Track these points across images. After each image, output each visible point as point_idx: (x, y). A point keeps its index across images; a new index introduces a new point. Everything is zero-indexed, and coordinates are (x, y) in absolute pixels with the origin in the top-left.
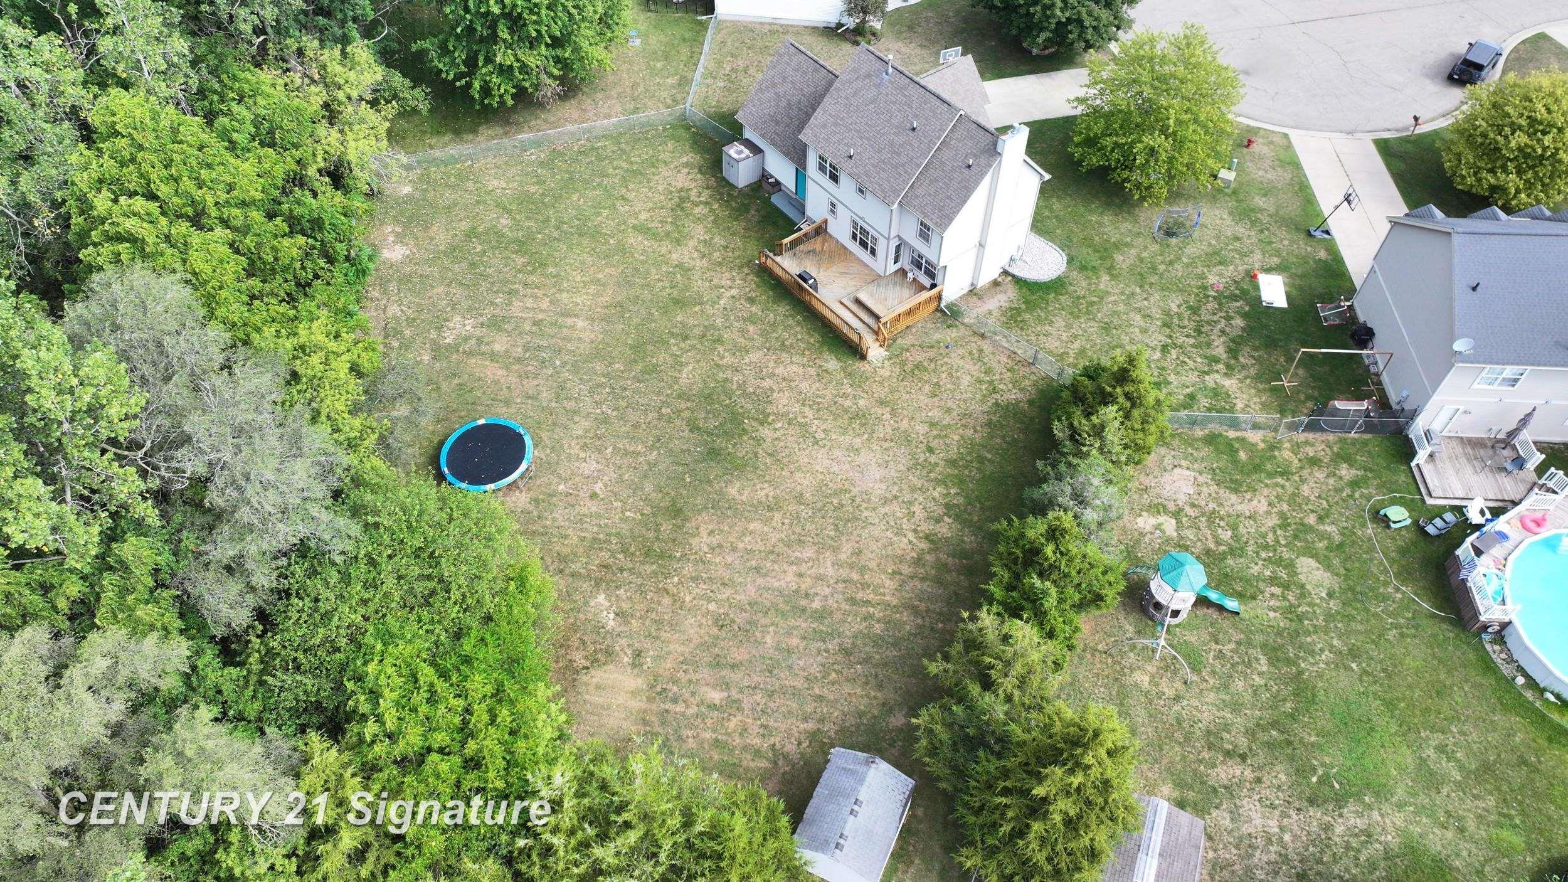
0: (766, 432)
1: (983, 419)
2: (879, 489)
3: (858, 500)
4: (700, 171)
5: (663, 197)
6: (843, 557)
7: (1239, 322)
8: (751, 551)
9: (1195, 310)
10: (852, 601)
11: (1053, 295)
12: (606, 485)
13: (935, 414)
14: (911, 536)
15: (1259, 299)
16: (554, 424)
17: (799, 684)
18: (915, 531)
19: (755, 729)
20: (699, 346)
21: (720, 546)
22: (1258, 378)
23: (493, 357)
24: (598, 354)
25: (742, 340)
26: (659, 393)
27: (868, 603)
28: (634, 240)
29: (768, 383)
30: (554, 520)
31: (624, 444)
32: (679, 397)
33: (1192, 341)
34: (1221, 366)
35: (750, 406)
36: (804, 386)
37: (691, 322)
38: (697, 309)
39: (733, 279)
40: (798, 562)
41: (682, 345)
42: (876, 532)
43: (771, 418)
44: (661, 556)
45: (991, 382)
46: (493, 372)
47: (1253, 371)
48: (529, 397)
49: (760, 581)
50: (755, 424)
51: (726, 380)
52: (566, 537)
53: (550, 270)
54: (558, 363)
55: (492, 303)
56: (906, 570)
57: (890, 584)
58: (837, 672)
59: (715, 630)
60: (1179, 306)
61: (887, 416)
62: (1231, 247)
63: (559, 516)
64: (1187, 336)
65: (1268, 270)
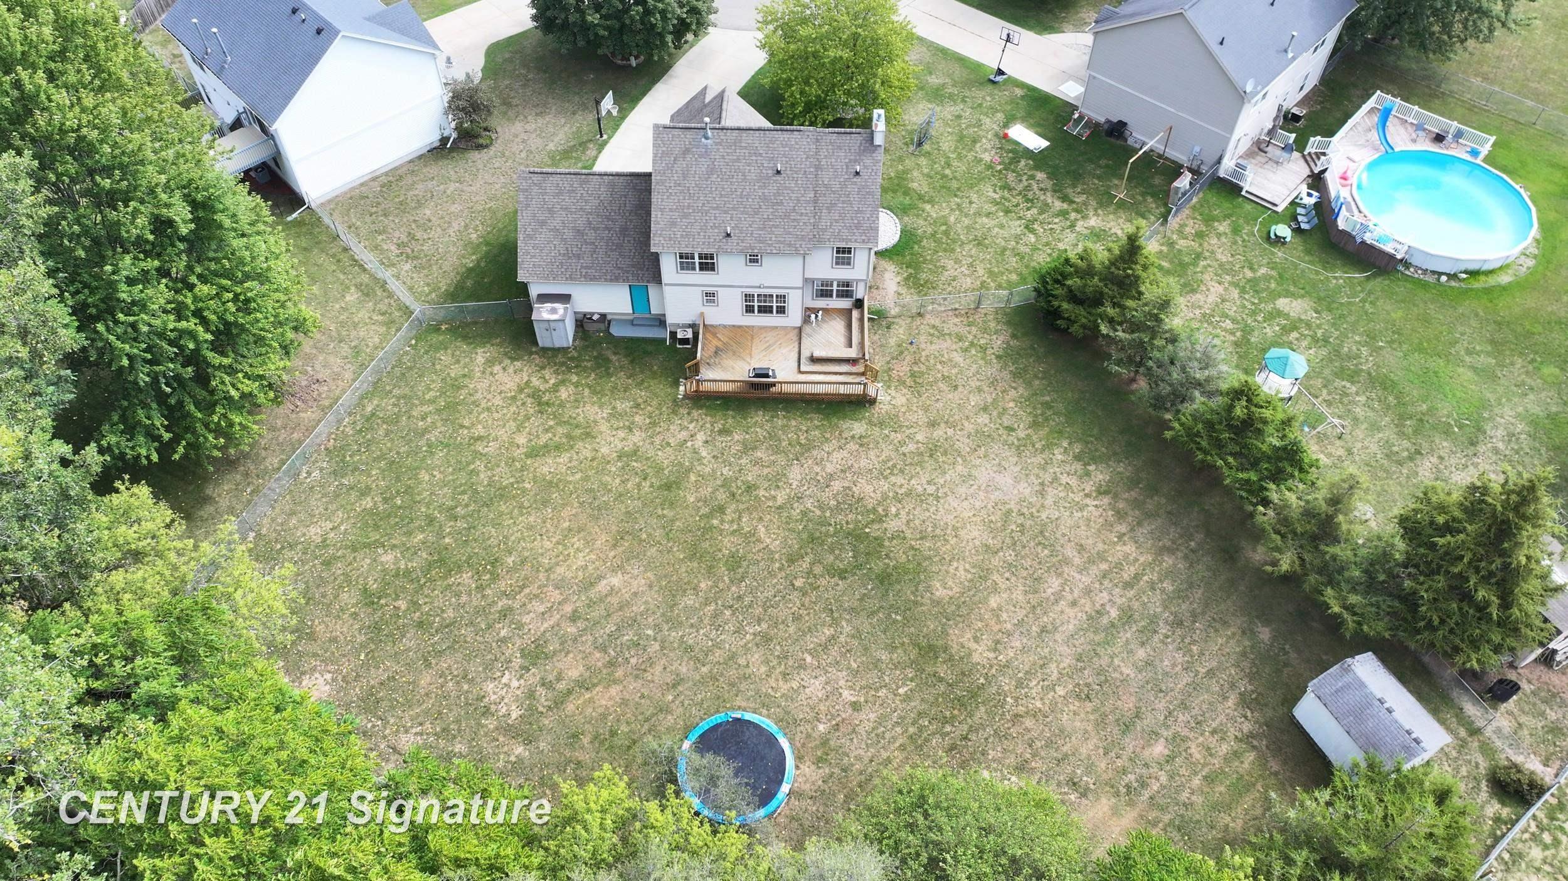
0: (893, 525)
1: (1006, 374)
2: (1025, 490)
3: (1025, 510)
4: (513, 359)
5: (513, 409)
6: (1077, 561)
7: (1040, 176)
8: (1021, 623)
9: (1006, 187)
10: (1128, 585)
11: (916, 247)
12: (851, 688)
13: (974, 400)
14: (1088, 501)
15: (1027, 150)
16: (733, 685)
17: (1186, 679)
18: (1087, 496)
19: (1213, 741)
20: (741, 507)
21: (997, 642)
22: (1101, 205)
23: (583, 685)
24: (673, 591)
25: (766, 471)
26: (772, 574)
27: (1137, 577)
28: (547, 466)
29: (837, 485)
30: (859, 758)
31: (811, 641)
32: (791, 560)
33: (1035, 211)
34: (1073, 215)
35: (851, 517)
36: (863, 463)
37: (706, 491)
38: (693, 478)
39: (683, 428)
40: (1058, 597)
41: (728, 518)
42: (1069, 522)
43: (880, 510)
44: (974, 695)
45: (972, 344)
46: (605, 698)
47: (1094, 203)
48: (674, 686)
49: (1058, 637)
50: (876, 526)
51: (804, 513)
52: (888, 761)
53: (510, 560)
54: (650, 632)
55: (504, 640)
56: (1123, 528)
57: (1130, 548)
58: (1194, 642)
59: (1089, 706)
60: (995, 191)
61: (950, 432)
62: (963, 126)
63: (858, 751)
64: (1028, 209)
65: (1006, 125)
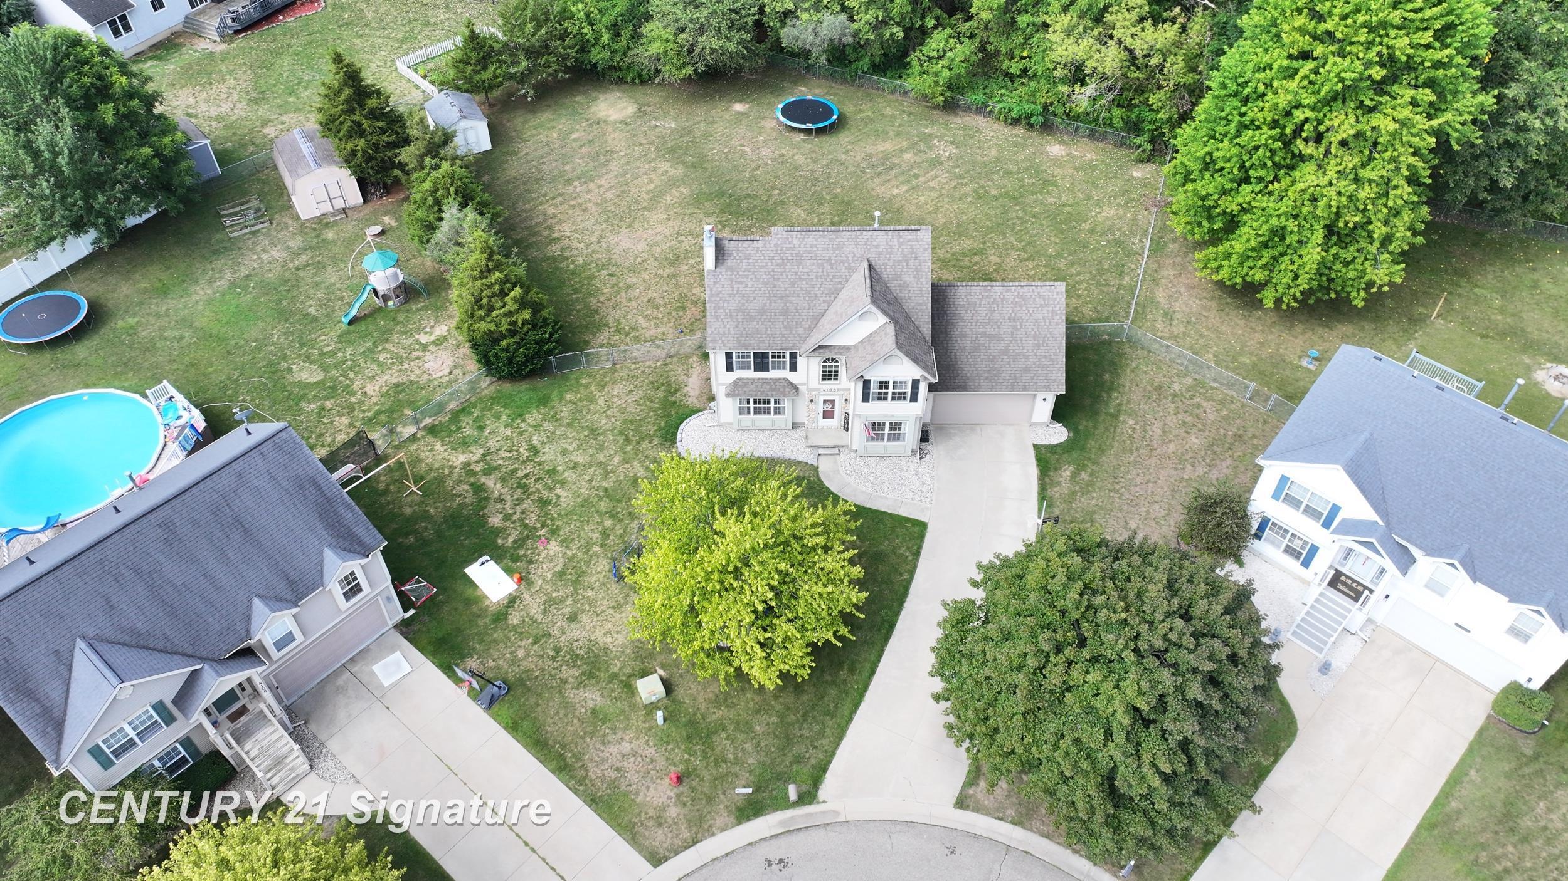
15: (498, 559)
23: (901, 151)
24: (857, 188)
26: (794, 196)
35: (741, 223)
47: (449, 483)
49: (615, 173)
50: (724, 219)
56: (551, 221)
58: (532, 173)
59: (607, 149)
60: (558, 497)
64: (526, 476)
65: (512, 600)
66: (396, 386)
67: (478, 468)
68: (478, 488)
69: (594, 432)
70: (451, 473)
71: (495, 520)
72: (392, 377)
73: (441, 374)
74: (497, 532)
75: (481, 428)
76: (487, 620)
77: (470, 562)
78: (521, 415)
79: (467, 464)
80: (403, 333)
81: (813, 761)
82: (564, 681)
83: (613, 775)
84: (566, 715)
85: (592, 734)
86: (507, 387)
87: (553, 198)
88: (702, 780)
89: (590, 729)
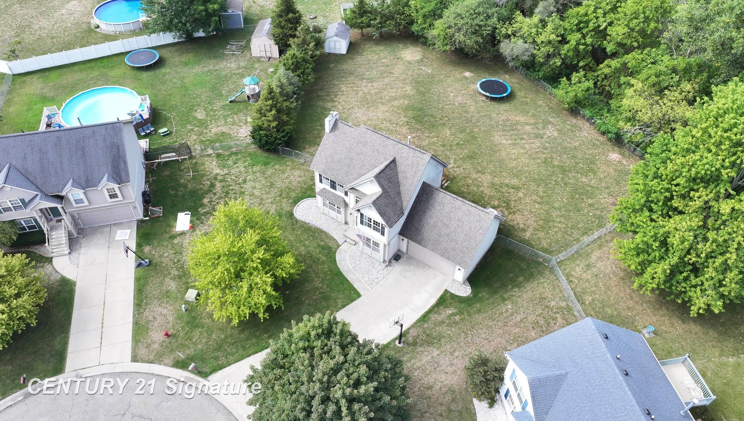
3: (362, 106)
6: (361, 92)
8: (391, 89)
15: (192, 216)
22: (203, 176)
54: (500, 127)
65: (183, 233)
66: (223, 133)
67: (219, 178)
68: (212, 185)
69: (272, 185)
70: (209, 175)
71: (206, 201)
72: (225, 129)
73: (242, 136)
74: (203, 205)
75: (235, 163)
76: (167, 236)
77: (182, 211)
78: (253, 165)
79: (217, 174)
80: (245, 114)
81: (220, 362)
82: (169, 274)
83: (151, 318)
84: (158, 286)
85: (159, 299)
86: (259, 152)
87: (349, 84)
88: (176, 342)
89: (160, 297)
